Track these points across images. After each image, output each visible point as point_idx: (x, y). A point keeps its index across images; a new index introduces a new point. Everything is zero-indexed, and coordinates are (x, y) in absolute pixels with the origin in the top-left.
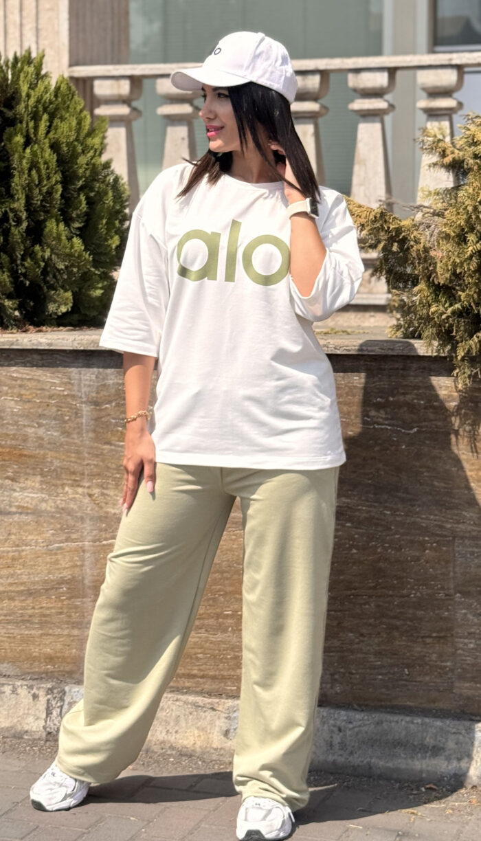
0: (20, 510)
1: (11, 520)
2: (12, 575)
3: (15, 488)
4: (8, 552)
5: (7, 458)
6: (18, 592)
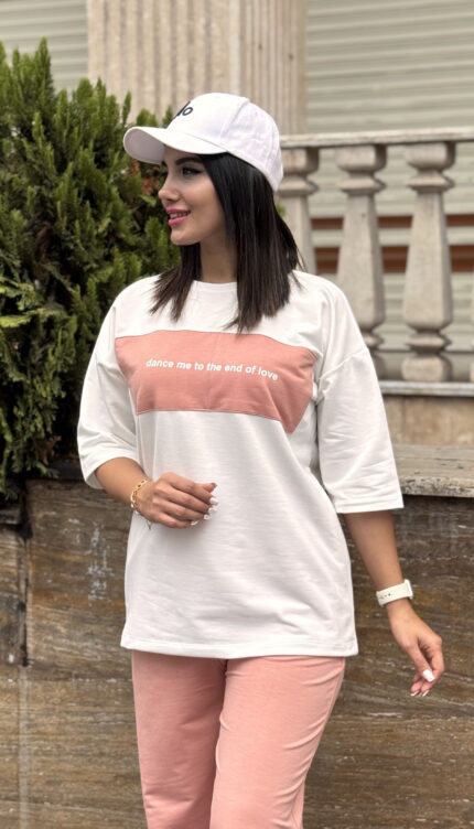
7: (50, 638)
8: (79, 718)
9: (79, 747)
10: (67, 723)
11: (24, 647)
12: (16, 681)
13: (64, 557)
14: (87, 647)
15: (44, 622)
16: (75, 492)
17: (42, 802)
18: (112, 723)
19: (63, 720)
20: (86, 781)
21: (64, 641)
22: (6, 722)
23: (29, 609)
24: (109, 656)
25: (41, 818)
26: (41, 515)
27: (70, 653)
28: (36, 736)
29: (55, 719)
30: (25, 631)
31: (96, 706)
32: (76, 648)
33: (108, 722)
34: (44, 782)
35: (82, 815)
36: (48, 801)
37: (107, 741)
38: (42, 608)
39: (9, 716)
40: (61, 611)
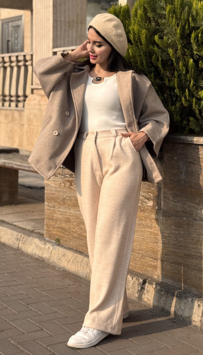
0: (200, 219)
1: (197, 223)
2: (197, 248)
3: (199, 208)
4: (195, 237)
5: (196, 194)
6: (198, 256)
7: (167, 201)
8: (174, 232)
9: (175, 242)
10: (171, 233)
11: (160, 204)
12: (158, 216)
13: (172, 171)
14: (177, 205)
15: (166, 195)
16: (176, 147)
17: (164, 262)
18: (184, 235)
19: (170, 232)
20: (176, 255)
21: (171, 202)
22: (155, 231)
23: (162, 190)
24: (184, 209)
25: (163, 267)
26: (166, 156)
27: (173, 207)
28: (163, 237)
29: (168, 232)
30: (161, 198)
31: (180, 228)
32: (174, 205)
33: (183, 234)
34: (165, 254)
35: (175, 268)
36: (166, 261)
37: (182, 241)
38: (166, 190)
39: (155, 229)
40: (171, 191)
